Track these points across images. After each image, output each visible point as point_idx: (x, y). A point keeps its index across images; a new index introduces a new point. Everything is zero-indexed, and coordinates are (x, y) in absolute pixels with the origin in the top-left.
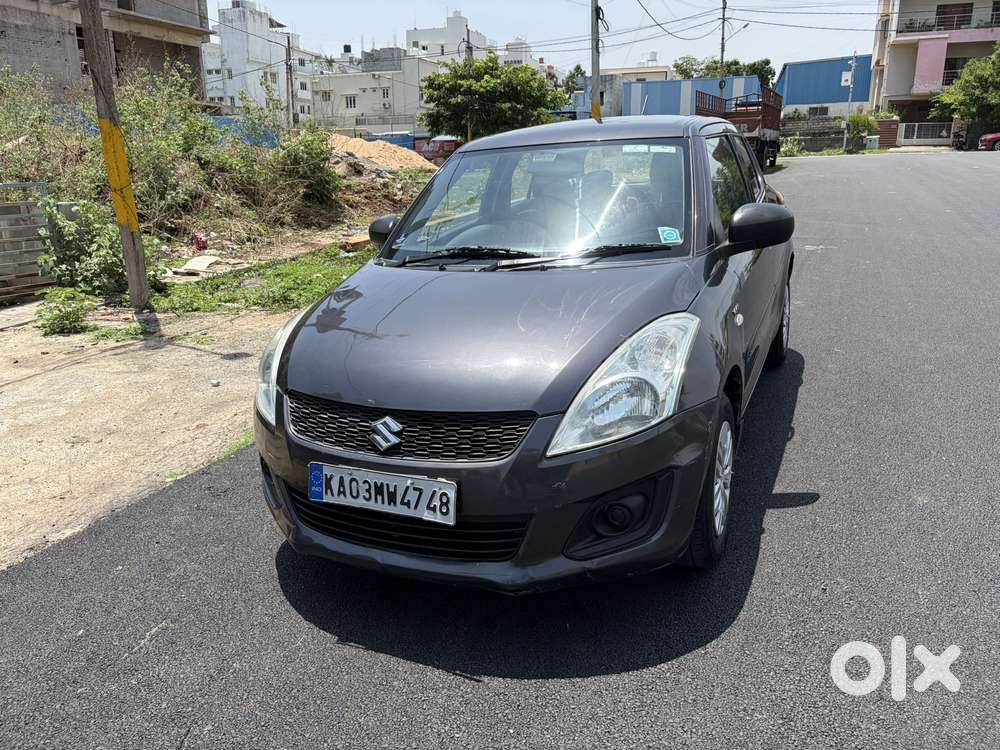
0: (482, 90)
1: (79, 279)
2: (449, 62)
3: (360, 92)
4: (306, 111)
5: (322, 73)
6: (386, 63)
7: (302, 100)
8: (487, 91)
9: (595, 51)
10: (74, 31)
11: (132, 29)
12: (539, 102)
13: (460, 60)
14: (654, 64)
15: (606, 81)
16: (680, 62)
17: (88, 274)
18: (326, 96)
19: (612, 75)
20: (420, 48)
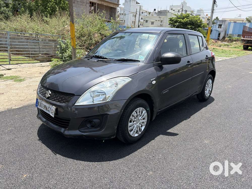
0: (183, 22)
1: (63, 57)
2: (176, 14)
3: (155, 21)
4: (142, 24)
5: (147, 16)
6: (163, 14)
7: (141, 22)
8: (185, 22)
9: (212, 13)
10: (89, 3)
11: (102, 3)
12: (199, 26)
13: (180, 14)
14: (240, 18)
15: (223, 22)
16: (248, 18)
17: (66, 57)
18: (147, 21)
19: (225, 20)
20: (173, 10)
